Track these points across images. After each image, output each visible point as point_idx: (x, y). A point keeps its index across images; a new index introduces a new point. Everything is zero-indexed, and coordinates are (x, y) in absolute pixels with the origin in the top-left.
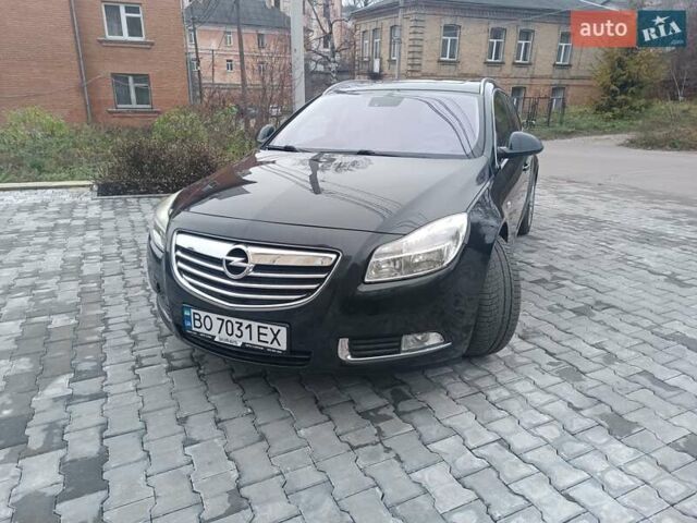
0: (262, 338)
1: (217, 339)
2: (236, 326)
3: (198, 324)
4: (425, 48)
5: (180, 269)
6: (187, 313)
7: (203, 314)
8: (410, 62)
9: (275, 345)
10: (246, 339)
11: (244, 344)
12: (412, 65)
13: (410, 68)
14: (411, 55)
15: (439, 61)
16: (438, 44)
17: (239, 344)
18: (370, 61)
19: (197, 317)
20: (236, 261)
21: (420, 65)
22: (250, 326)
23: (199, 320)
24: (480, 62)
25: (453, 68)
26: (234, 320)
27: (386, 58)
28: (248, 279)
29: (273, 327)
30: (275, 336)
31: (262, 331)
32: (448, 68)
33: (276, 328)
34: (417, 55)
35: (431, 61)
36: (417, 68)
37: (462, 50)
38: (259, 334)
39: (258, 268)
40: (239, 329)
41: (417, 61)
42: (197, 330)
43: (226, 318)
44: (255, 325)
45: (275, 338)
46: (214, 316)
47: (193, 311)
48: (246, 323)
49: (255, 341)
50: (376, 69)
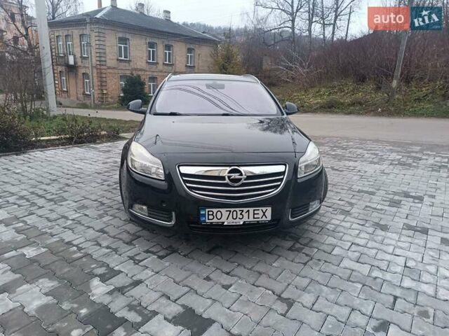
0: (256, 216)
1: (226, 224)
2: (239, 213)
3: (211, 217)
4: (107, 51)
5: (188, 187)
6: (202, 212)
7: (215, 210)
8: (98, 59)
9: (264, 218)
10: (246, 219)
11: (245, 222)
12: (100, 61)
13: (98, 63)
14: (98, 55)
15: (118, 60)
16: (116, 49)
17: (242, 223)
18: (65, 56)
19: (211, 213)
20: (236, 176)
21: (105, 61)
22: (248, 211)
23: (212, 215)
24: (144, 62)
25: (127, 64)
26: (238, 209)
27: (78, 55)
28: (244, 185)
29: (262, 208)
30: (264, 213)
31: (256, 212)
32: (123, 64)
33: (264, 209)
34: (102, 55)
35: (113, 59)
36: (104, 63)
37: (132, 54)
38: (254, 214)
39: (249, 178)
40: (241, 214)
41: (103, 59)
42: (211, 221)
43: (232, 210)
44: (251, 210)
45: (264, 214)
46: (223, 210)
47: (207, 210)
48: (245, 210)
49: (251, 219)
50: (71, 62)
